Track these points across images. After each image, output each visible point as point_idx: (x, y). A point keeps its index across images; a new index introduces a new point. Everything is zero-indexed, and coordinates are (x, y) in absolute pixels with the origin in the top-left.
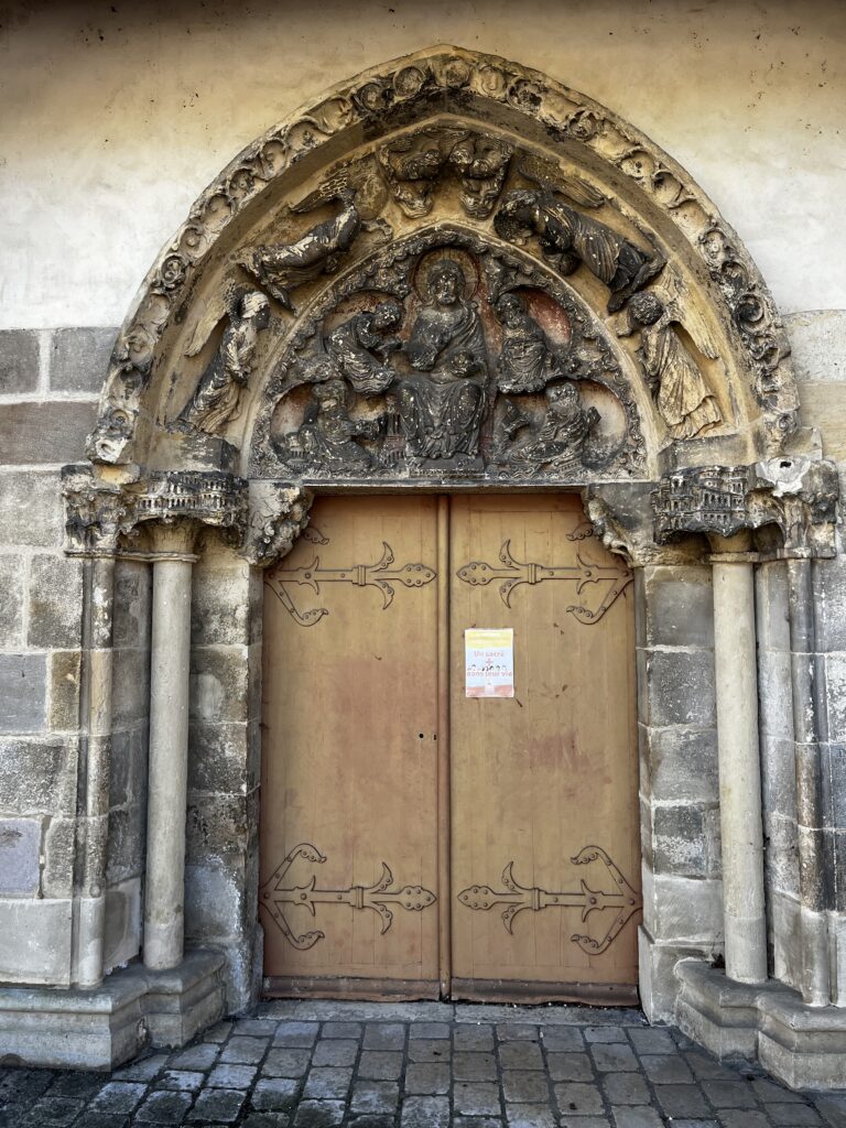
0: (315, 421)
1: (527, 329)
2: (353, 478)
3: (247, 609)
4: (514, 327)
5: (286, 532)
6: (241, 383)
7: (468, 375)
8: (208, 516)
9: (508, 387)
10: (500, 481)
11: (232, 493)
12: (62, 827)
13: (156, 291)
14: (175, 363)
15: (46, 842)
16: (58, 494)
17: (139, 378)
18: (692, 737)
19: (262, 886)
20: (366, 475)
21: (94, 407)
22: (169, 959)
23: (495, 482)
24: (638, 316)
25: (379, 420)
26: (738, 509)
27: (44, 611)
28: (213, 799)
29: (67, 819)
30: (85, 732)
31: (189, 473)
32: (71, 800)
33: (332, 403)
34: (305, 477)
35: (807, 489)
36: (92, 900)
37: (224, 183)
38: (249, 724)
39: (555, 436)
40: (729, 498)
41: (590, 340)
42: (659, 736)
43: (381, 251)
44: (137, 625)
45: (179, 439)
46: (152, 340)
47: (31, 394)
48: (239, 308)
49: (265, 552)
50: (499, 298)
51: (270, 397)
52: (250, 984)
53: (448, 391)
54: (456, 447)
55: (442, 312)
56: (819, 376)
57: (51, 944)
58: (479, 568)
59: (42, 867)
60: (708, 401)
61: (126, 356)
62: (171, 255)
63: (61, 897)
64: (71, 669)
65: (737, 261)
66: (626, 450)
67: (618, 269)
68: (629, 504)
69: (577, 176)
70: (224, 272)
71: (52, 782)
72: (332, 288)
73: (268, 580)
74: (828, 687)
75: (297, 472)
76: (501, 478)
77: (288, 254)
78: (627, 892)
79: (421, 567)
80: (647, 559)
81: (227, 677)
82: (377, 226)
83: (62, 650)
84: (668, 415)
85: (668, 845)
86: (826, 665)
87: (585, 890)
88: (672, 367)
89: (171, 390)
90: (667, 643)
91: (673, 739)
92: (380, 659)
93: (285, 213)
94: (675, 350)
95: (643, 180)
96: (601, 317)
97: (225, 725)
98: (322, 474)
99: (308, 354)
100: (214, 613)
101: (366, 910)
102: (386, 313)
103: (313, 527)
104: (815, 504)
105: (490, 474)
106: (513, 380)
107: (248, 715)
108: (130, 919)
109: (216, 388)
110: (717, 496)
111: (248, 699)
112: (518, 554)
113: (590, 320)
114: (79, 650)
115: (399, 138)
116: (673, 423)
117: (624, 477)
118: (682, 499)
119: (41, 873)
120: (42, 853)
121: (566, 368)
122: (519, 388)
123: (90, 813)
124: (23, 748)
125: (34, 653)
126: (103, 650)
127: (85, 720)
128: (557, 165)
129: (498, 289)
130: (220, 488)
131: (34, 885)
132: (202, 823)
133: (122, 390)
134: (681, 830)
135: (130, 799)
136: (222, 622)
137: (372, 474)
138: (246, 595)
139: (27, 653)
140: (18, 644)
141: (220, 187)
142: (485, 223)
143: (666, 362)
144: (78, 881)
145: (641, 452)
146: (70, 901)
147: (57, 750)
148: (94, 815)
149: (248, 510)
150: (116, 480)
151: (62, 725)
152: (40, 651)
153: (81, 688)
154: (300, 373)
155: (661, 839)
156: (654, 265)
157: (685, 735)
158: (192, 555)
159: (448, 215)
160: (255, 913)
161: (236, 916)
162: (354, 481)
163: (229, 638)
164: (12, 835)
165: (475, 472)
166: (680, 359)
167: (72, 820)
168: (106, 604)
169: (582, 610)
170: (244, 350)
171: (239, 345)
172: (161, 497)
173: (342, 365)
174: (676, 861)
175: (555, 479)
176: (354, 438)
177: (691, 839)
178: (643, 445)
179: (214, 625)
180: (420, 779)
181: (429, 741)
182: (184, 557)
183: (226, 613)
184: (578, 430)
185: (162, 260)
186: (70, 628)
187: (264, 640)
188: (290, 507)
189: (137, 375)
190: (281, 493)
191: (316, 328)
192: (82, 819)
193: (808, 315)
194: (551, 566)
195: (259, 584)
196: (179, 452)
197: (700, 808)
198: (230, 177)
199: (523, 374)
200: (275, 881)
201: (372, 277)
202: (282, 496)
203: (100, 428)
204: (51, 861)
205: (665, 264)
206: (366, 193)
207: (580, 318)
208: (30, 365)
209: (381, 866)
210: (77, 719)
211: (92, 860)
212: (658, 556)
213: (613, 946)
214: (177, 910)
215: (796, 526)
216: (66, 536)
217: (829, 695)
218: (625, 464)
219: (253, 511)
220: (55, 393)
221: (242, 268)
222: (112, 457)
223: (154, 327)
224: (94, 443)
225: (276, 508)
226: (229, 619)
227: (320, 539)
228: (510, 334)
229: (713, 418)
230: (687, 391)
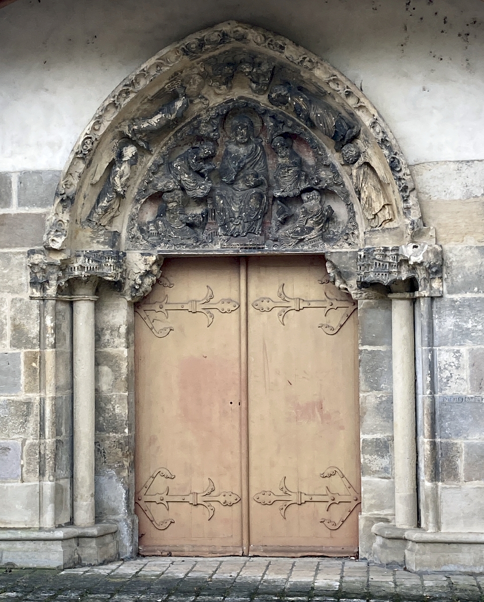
0: (165, 215)
1: (290, 158)
2: (188, 249)
3: (126, 327)
4: (283, 157)
5: (148, 281)
6: (121, 197)
7: (255, 186)
8: (107, 276)
9: (278, 194)
10: (274, 250)
11: (119, 262)
12: (32, 445)
13: (78, 156)
14: (86, 189)
15: (24, 453)
16: (24, 264)
17: (69, 202)
18: (384, 399)
19: (137, 493)
20: (195, 247)
21: (43, 216)
22: (88, 521)
23: (270, 251)
24: (346, 159)
25: (202, 214)
26: (394, 270)
27: (18, 329)
28: (109, 437)
29: (35, 441)
30: (42, 394)
31: (96, 252)
32: (37, 430)
33: (174, 204)
34: (159, 249)
35: (425, 260)
36: (50, 483)
37: (114, 97)
38: (128, 394)
39: (306, 224)
40: (388, 264)
41: (327, 166)
42: (365, 398)
43: (202, 113)
44: (65, 336)
45: (88, 232)
46: (76, 182)
47: (8, 209)
48: (120, 155)
49: (136, 294)
50: (273, 140)
51: (137, 201)
52: (132, 542)
53: (243, 196)
54: (248, 230)
55: (240, 147)
56: (436, 198)
57: (28, 506)
58: (265, 301)
59: (22, 466)
60: (386, 207)
61: (63, 192)
62: (86, 136)
63: (34, 481)
64: (35, 360)
65: (387, 139)
66: (347, 232)
67: (336, 131)
68: (347, 264)
69: (311, 80)
70: (112, 136)
71: (26, 421)
72: (173, 135)
73: (137, 310)
74: (438, 365)
75: (154, 246)
76: (274, 248)
77: (148, 124)
78: (353, 494)
79: (229, 301)
80: (358, 295)
81: (115, 368)
82: (199, 100)
83: (29, 350)
84: (367, 214)
85: (369, 460)
86: (437, 353)
87: (328, 492)
88: (365, 188)
89: (83, 204)
90: (370, 344)
91: (373, 400)
92: (206, 357)
93: (146, 100)
94: (366, 178)
95: (341, 91)
96: (332, 152)
97: (115, 394)
98: (168, 247)
99: (160, 174)
100: (107, 330)
101: (199, 506)
102: (206, 150)
103: (163, 277)
104: (430, 267)
105: (268, 246)
106: (282, 190)
107: (128, 389)
108: (66, 501)
109: (108, 202)
110: (381, 263)
111: (127, 379)
112: (289, 292)
113: (326, 154)
114: (38, 350)
115: (210, 58)
116: (369, 218)
117: (346, 248)
118: (363, 265)
119: (22, 469)
120: (22, 459)
121: (313, 182)
122: (285, 194)
123: (47, 437)
124: (10, 403)
125: (14, 352)
126: (51, 350)
127: (42, 387)
128: (300, 73)
129: (272, 135)
130: (113, 260)
131: (18, 475)
132: (102, 451)
133: (61, 208)
134: (377, 451)
135: (64, 434)
136: (112, 335)
137: (198, 246)
138: (125, 320)
139: (10, 352)
140: (5, 347)
141: (112, 99)
142: (263, 96)
143: (362, 185)
144: (42, 474)
145: (356, 232)
146: (38, 483)
147: (28, 404)
148: (49, 438)
149: (126, 269)
150: (57, 258)
151: (31, 391)
152: (18, 351)
153: (40, 371)
154: (155, 186)
155: (366, 457)
156: (355, 130)
157: (379, 398)
158: (95, 297)
159: (241, 92)
160: (133, 508)
161: (123, 504)
162: (188, 251)
163: (116, 344)
164: (6, 449)
165: (259, 245)
166: (369, 184)
167: (37, 441)
168: (52, 325)
169: (327, 326)
170: (124, 179)
171: (121, 177)
172: (81, 265)
173: (180, 181)
174: (374, 469)
175: (307, 249)
176: (188, 225)
177: (383, 457)
178: (357, 228)
179: (107, 337)
180: (231, 428)
181: (235, 405)
182: (91, 298)
183: (114, 330)
184: (320, 220)
185: (82, 139)
186: (34, 338)
187: (135, 346)
188: (151, 267)
189: (68, 201)
190: (145, 259)
191: (164, 159)
192: (42, 441)
193: (430, 164)
194: (309, 300)
195: (132, 312)
196: (89, 239)
197: (387, 439)
198: (117, 94)
199: (286, 186)
200: (144, 490)
201: (197, 128)
202: (145, 260)
203: (51, 231)
204: (27, 463)
205: (360, 131)
206: (192, 83)
207: (320, 153)
208: (7, 193)
209: (208, 481)
210: (38, 387)
211: (49, 462)
212: (364, 294)
213: (345, 525)
214: (92, 496)
215: (423, 280)
216: (30, 288)
217: (439, 369)
218: (347, 240)
219: (128, 270)
220: (21, 208)
221: (122, 133)
222: (56, 246)
223: (77, 174)
224: (48, 239)
225: (143, 268)
226: (116, 333)
227: (168, 284)
228: (280, 160)
229: (387, 217)
230: (374, 202)
